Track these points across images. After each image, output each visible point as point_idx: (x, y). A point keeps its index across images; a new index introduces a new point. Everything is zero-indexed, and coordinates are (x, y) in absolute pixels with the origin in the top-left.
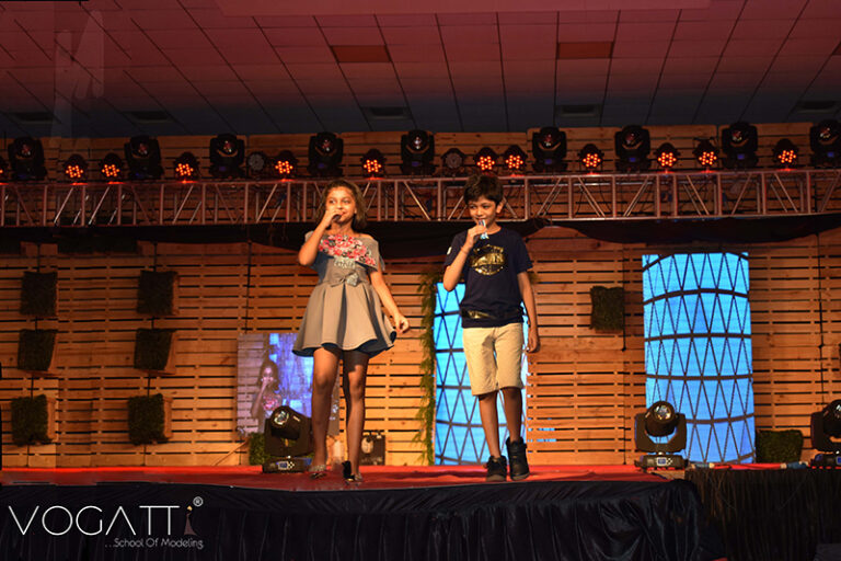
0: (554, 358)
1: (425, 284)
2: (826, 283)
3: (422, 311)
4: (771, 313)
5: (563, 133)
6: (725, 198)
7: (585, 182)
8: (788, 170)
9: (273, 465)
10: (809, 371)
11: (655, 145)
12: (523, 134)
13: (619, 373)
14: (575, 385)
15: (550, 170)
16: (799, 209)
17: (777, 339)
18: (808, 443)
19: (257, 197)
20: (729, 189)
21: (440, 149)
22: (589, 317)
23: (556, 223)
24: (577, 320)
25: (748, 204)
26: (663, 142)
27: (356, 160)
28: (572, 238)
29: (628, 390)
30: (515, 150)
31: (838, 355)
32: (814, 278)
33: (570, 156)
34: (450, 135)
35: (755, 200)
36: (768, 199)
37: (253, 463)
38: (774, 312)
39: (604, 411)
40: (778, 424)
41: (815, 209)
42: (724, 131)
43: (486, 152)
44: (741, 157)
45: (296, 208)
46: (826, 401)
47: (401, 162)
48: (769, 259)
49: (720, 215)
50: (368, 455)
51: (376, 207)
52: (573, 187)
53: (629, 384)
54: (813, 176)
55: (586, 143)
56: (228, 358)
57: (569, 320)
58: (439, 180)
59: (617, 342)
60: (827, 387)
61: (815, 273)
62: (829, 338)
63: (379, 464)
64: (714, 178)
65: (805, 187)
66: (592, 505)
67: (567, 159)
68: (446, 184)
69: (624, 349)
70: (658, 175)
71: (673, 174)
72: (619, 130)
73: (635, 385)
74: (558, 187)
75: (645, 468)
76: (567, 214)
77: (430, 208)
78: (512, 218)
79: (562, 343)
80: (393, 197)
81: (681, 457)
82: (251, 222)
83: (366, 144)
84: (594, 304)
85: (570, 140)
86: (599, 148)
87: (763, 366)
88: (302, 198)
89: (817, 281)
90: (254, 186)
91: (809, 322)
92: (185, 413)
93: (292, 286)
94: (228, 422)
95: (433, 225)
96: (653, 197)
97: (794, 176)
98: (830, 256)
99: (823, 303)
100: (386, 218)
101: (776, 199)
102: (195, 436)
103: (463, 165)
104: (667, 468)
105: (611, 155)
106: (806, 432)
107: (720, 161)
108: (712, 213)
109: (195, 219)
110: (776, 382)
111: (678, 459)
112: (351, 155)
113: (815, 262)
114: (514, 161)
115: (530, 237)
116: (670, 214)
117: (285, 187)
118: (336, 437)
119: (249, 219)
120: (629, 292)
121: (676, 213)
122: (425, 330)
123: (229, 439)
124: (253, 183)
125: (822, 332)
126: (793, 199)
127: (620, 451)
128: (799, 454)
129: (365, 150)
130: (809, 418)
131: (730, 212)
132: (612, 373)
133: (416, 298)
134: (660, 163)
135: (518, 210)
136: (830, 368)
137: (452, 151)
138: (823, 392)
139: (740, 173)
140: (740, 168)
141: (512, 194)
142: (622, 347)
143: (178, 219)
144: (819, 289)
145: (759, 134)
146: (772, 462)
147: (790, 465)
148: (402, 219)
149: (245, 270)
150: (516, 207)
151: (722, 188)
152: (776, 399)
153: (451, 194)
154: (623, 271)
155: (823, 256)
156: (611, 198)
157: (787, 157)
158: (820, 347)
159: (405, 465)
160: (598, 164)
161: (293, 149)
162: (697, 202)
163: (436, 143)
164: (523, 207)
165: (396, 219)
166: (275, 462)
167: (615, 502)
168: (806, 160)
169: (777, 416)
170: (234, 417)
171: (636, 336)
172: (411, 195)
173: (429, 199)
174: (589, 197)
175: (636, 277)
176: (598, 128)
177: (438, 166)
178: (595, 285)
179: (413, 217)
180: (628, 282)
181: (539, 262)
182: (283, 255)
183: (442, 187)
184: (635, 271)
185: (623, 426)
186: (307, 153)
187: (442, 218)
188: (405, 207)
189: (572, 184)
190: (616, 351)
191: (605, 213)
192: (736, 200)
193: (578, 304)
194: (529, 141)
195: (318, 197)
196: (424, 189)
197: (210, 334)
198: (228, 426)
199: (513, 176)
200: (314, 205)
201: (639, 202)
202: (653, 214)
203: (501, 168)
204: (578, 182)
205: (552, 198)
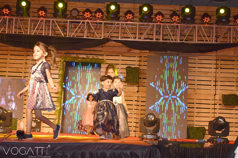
2: (219, 70)
3: (59, 72)
4: (196, 81)
5: (119, 5)
6: (181, 35)
7: (126, 25)
8: (206, 25)
10: (210, 104)
11: (155, 12)
12: (103, 4)
13: (135, 101)
15: (112, 19)
16: (210, 41)
17: (198, 91)
18: (207, 132)
20: (183, 31)
21: (70, 8)
22: (125, 78)
23: (114, 41)
25: (190, 37)
26: (159, 11)
29: (140, 108)
30: (99, 11)
31: (221, 99)
34: (74, 3)
35: (193, 36)
36: (199, 36)
38: (197, 80)
40: (196, 124)
41: (216, 41)
42: (182, 8)
43: (88, 10)
44: (188, 19)
45: (10, 28)
46: (215, 116)
47: (54, 12)
48: (197, 60)
49: (179, 41)
50: (34, 128)
51: (42, 30)
52: (121, 27)
53: (139, 105)
54: (216, 28)
55: (128, 9)
58: (68, 20)
59: (135, 88)
60: (216, 111)
61: (215, 66)
62: (218, 92)
63: (38, 131)
64: (177, 26)
65: (213, 32)
66: (119, 153)
67: (120, 15)
68: (71, 22)
69: (138, 92)
70: (155, 24)
71: (161, 24)
72: (141, 5)
73: (141, 106)
74: (115, 26)
75: (143, 139)
76: (118, 37)
77: (64, 31)
78: (96, 37)
80: (49, 26)
81: (157, 135)
83: (40, 4)
84: (127, 73)
85: (122, 8)
86: (133, 12)
87: (192, 101)
88: (13, 24)
89: (215, 69)
91: (211, 85)
93: (7, 59)
95: (65, 38)
96: (153, 33)
97: (209, 28)
98: (221, 60)
99: (217, 78)
100: (46, 34)
101: (201, 36)
103: (78, 15)
104: (151, 139)
105: (137, 15)
106: (207, 128)
107: (180, 20)
108: (175, 40)
110: (196, 108)
112: (33, 8)
113: (215, 62)
114: (99, 15)
115: (104, 45)
116: (159, 40)
117: (6, 19)
118: (21, 120)
120: (141, 69)
121: (161, 39)
122: (59, 80)
125: (216, 89)
126: (207, 36)
127: (134, 131)
128: (204, 136)
129: (39, 6)
130: (208, 122)
131: (183, 40)
132: (133, 101)
134: (156, 19)
135: (99, 34)
136: (218, 103)
137: (74, 9)
138: (214, 113)
139: (187, 25)
140: (188, 23)
141: (97, 28)
142: (137, 91)
144: (216, 72)
145: (196, 10)
146: (193, 139)
147: (199, 141)
148: (53, 35)
150: (99, 33)
151: (180, 31)
152: (196, 114)
153: (73, 26)
154: (139, 61)
155: (218, 60)
156: (136, 32)
157: (207, 20)
158: (215, 95)
159: (49, 132)
160: (132, 18)
161: (10, 4)
162: (170, 35)
163: (68, 5)
164: (101, 33)
165: (50, 35)
167: (128, 152)
168: (214, 22)
169: (196, 121)
171: (143, 86)
172: (57, 26)
173: (64, 28)
174: (128, 31)
175: (144, 63)
176: (133, 4)
177: (68, 15)
178: (128, 66)
179: (57, 35)
180: (141, 65)
181: (106, 55)
182: (4, 46)
183: (69, 23)
184: (144, 61)
185: (135, 122)
186: (16, 6)
187: (69, 36)
188: (54, 30)
189: (121, 25)
190: (135, 92)
191: (134, 38)
192: (185, 36)
193: (121, 73)
194: (105, 7)
195: (19, 24)
196: (62, 23)
199: (98, 21)
200: (18, 27)
201: (147, 34)
202: (152, 39)
203: (93, 17)
204: (124, 24)
205: (113, 30)
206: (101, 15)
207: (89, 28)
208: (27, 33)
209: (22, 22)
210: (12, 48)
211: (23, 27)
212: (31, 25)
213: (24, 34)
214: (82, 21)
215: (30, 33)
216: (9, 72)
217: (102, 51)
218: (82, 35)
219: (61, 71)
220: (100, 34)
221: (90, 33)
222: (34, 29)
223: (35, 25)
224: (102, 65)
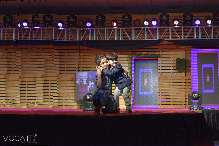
0: (166, 78)
1: (129, 58)
3: (129, 65)
5: (168, 15)
6: (214, 33)
9: (86, 109)
11: (194, 18)
12: (157, 15)
13: (184, 83)
14: (172, 86)
15: (164, 25)
19: (81, 33)
20: (215, 31)
21: (133, 19)
22: (176, 67)
23: (166, 40)
24: (172, 68)
26: (197, 17)
27: (109, 22)
28: (170, 45)
29: (187, 87)
30: (154, 19)
33: (170, 21)
34: (136, 15)
37: (81, 108)
39: (179, 93)
42: (214, 14)
43: (146, 20)
44: (218, 22)
45: (92, 36)
47: (122, 23)
49: (213, 38)
51: (115, 36)
53: (186, 86)
55: (175, 18)
56: (74, 78)
57: (170, 68)
58: (133, 28)
59: (183, 74)
64: (211, 28)
67: (169, 22)
69: (185, 76)
70: (195, 27)
72: (184, 14)
73: (188, 86)
74: (167, 30)
75: (191, 109)
76: (169, 38)
78: (154, 39)
79: (168, 74)
80: (120, 33)
82: (79, 40)
84: (177, 63)
85: (170, 17)
86: (178, 19)
88: (94, 33)
90: (80, 30)
92: (61, 94)
93: (91, 58)
95: (132, 41)
96: (194, 33)
100: (118, 39)
102: (64, 101)
103: (139, 24)
104: (197, 109)
105: (182, 21)
107: (213, 23)
108: (210, 37)
109: (63, 39)
111: (200, 107)
114: (154, 23)
115: (159, 44)
116: (198, 38)
117: (89, 30)
119: (79, 39)
120: (187, 60)
121: (200, 37)
122: (129, 71)
123: (74, 101)
124: (80, 29)
127: (184, 104)
129: (112, 19)
131: (215, 37)
132: (182, 83)
133: (127, 61)
134: (196, 23)
137: (136, 20)
140: (218, 25)
141: (154, 32)
143: (59, 39)
148: (123, 39)
149: (78, 54)
151: (213, 31)
153: (137, 32)
154: (185, 54)
156: (182, 33)
159: (124, 108)
160: (178, 23)
161: (91, 19)
162: (206, 34)
163: (132, 17)
164: (157, 36)
165: (120, 39)
166: (87, 108)
170: (75, 95)
171: (189, 72)
172: (125, 33)
173: (130, 34)
174: (176, 33)
175: (189, 56)
176: (178, 14)
177: (133, 24)
178: (177, 58)
179: (126, 39)
180: (187, 57)
181: (161, 51)
182: (88, 49)
183: (134, 30)
184: (188, 54)
185: (185, 97)
186: (95, 20)
187: (134, 39)
188: (123, 36)
189: (171, 29)
190: (183, 76)
191: (180, 38)
192: (217, 34)
193: (173, 63)
194: (159, 17)
195: (99, 33)
196: (129, 31)
197: (68, 72)
198: (73, 98)
199: (154, 27)
200: (98, 35)
201: (190, 34)
202: (193, 38)
203: (150, 25)
204: (172, 29)
205: (165, 33)
207: (148, 33)
208: (104, 39)
209: (100, 31)
210: (95, 50)
211: (101, 35)
212: (107, 33)
213: (102, 39)
214: (142, 28)
215: (107, 38)
216: (93, 67)
217: (158, 48)
218: (143, 38)
219: (130, 64)
220: (155, 37)
221: (149, 36)
222: (109, 36)
223: (110, 33)
224: (159, 59)
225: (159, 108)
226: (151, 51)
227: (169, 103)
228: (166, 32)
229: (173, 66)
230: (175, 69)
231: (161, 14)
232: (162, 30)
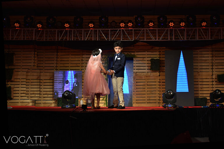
0: (140, 78)
1: (105, 58)
2: (214, 58)
5: (144, 17)
6: (187, 35)
8: (204, 28)
9: (64, 106)
10: (209, 82)
11: (168, 20)
12: (132, 17)
13: (158, 82)
14: (146, 85)
15: (140, 27)
16: (207, 38)
17: (200, 73)
18: (209, 101)
19: (60, 33)
20: (188, 33)
21: (110, 21)
23: (141, 41)
24: (147, 68)
25: (193, 37)
26: (171, 20)
27: (87, 24)
28: (145, 45)
29: (160, 87)
30: (130, 21)
31: (217, 78)
32: (211, 57)
34: (112, 17)
35: (195, 35)
36: (199, 35)
37: (58, 106)
38: (200, 66)
39: (154, 92)
40: (200, 96)
41: (211, 38)
42: (187, 17)
43: (122, 22)
44: (191, 24)
45: (70, 36)
46: (213, 90)
47: (99, 24)
48: (199, 52)
49: (186, 40)
50: (90, 104)
51: (92, 36)
53: (160, 85)
54: (211, 29)
55: (150, 20)
56: (52, 77)
57: (145, 68)
58: (110, 29)
59: (158, 74)
60: (214, 86)
61: (211, 56)
62: (214, 73)
64: (184, 30)
65: (209, 32)
67: (144, 24)
69: (159, 76)
70: (169, 29)
71: (173, 28)
72: (158, 16)
73: (162, 85)
75: (165, 107)
76: (144, 39)
77: (107, 36)
78: (129, 40)
79: (143, 74)
80: (97, 34)
81: (175, 104)
82: (58, 40)
83: (90, 19)
84: (151, 63)
85: (145, 19)
86: (153, 21)
87: (197, 80)
88: (72, 34)
89: (211, 58)
91: (209, 69)
93: (69, 58)
94: (52, 95)
95: (108, 41)
96: (168, 35)
97: (206, 29)
98: (215, 51)
99: (213, 63)
100: (95, 40)
101: (201, 35)
102: (43, 99)
103: (116, 25)
104: (171, 107)
105: (156, 23)
106: (208, 98)
107: (186, 25)
109: (42, 39)
110: (200, 85)
111: (174, 105)
112: (85, 22)
113: (211, 53)
114: (130, 24)
115: (134, 45)
116: (172, 39)
117: (67, 31)
118: (81, 99)
120: (161, 60)
121: (174, 39)
123: (51, 99)
124: (58, 30)
125: (213, 71)
126: (205, 35)
127: (158, 103)
128: (206, 104)
129: (89, 21)
130: (209, 94)
131: (188, 39)
132: (156, 82)
134: (170, 25)
136: (215, 81)
137: (113, 21)
138: (212, 88)
140: (191, 27)
141: (129, 33)
142: (159, 75)
143: (38, 39)
144: (212, 60)
145: (196, 18)
146: (199, 106)
147: (204, 107)
148: (99, 40)
149: (56, 54)
151: (186, 32)
152: (200, 89)
153: (113, 33)
154: (159, 55)
155: (213, 51)
156: (156, 35)
157: (204, 24)
158: (212, 75)
160: (153, 25)
161: (69, 20)
162: (180, 36)
163: (109, 19)
164: (132, 37)
165: (97, 40)
166: (65, 105)
168: (209, 25)
169: (200, 94)
171: (163, 72)
172: (102, 34)
174: (150, 34)
175: (163, 56)
176: (153, 16)
177: (109, 25)
178: (152, 58)
179: (102, 39)
180: (161, 58)
181: (136, 52)
182: (66, 49)
183: (110, 31)
185: (159, 96)
186: (73, 22)
187: (110, 40)
188: (100, 37)
190: (157, 76)
191: (155, 39)
192: (190, 36)
193: (147, 63)
194: (134, 19)
195: (76, 34)
196: (105, 32)
197: (47, 71)
198: (51, 96)
199: (130, 28)
200: (75, 36)
201: (164, 36)
202: (167, 39)
203: (126, 26)
204: (147, 30)
205: (140, 35)
206: (131, 25)
207: (124, 34)
208: (82, 39)
209: (78, 32)
210: (72, 50)
211: (79, 36)
212: (84, 34)
213: (80, 40)
214: (119, 29)
215: (84, 39)
216: (71, 67)
217: (133, 49)
218: (119, 39)
219: (106, 64)
221: (125, 37)
222: (86, 37)
223: (87, 34)
224: (134, 59)
225: (134, 106)
226: (127, 52)
227: (144, 101)
228: (141, 33)
229: (147, 66)
230: (150, 68)
231: (137, 16)
232: (137, 31)
